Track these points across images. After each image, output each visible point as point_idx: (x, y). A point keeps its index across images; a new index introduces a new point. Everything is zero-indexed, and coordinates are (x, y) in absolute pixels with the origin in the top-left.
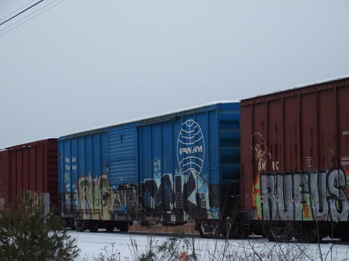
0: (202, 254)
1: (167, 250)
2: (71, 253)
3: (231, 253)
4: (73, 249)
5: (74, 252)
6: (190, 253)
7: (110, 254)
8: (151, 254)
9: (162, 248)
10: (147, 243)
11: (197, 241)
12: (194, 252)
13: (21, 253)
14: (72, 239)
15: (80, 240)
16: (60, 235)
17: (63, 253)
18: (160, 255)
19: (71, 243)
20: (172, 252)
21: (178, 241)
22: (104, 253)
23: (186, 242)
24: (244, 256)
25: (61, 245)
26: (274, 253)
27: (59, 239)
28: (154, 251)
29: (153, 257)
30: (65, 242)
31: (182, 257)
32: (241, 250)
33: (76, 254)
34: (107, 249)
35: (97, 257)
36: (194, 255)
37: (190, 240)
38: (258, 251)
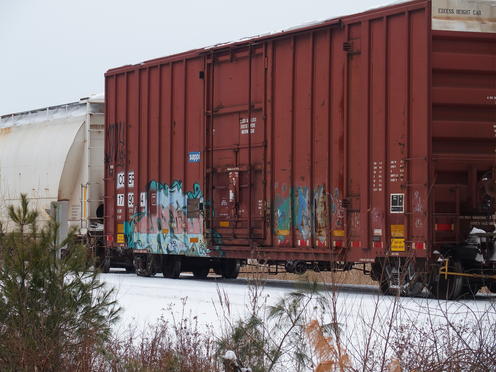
0: (351, 323)
1: (285, 314)
2: (106, 314)
3: (405, 323)
4: (110, 308)
5: (112, 313)
6: (328, 320)
7: (178, 319)
8: (255, 321)
9: (276, 310)
10: (248, 301)
11: (341, 298)
12: (334, 319)
13: (14, 312)
14: (108, 288)
15: (122, 290)
16: (86, 280)
17: (91, 313)
18: (271, 323)
19: (106, 296)
20: (294, 317)
21: (306, 299)
22: (167, 316)
23: (322, 300)
24: (427, 330)
25: (87, 299)
26: (484, 324)
27: (85, 288)
28: (261, 314)
29: (258, 327)
30: (95, 293)
31: (312, 326)
32: (423, 318)
33: (115, 316)
34: (174, 309)
35: (154, 322)
36: (335, 326)
37: (328, 296)
38: (456, 320)
